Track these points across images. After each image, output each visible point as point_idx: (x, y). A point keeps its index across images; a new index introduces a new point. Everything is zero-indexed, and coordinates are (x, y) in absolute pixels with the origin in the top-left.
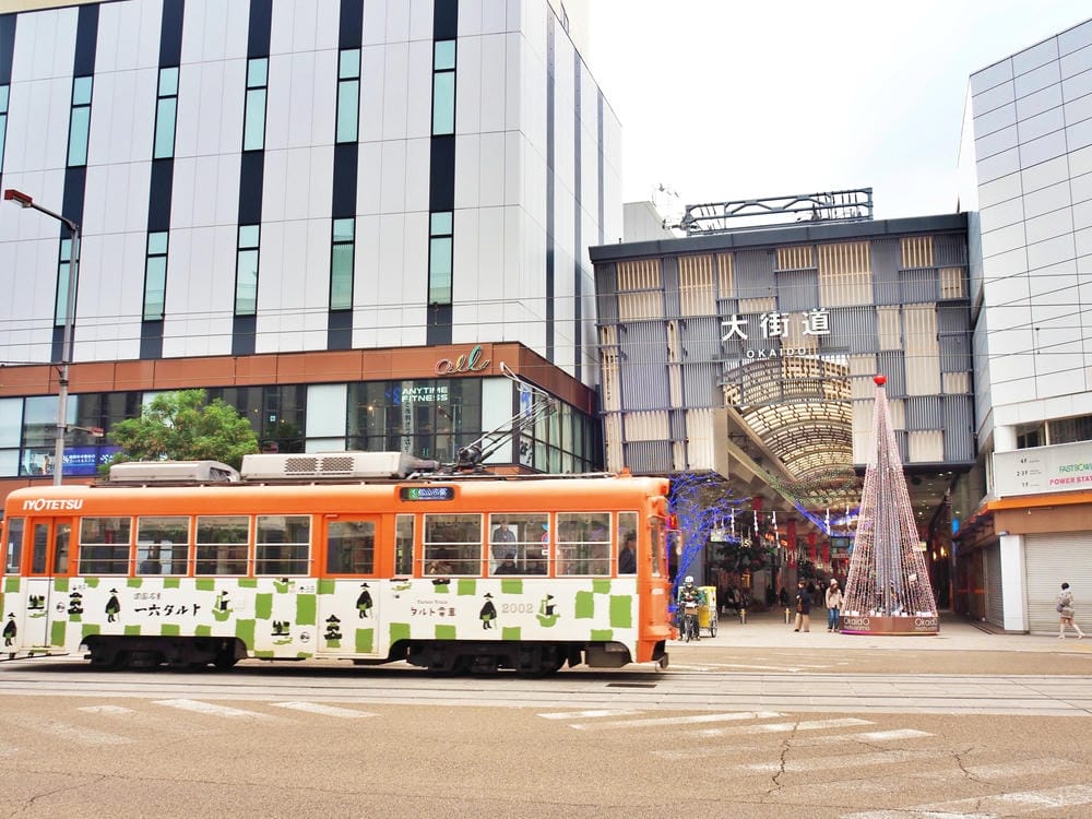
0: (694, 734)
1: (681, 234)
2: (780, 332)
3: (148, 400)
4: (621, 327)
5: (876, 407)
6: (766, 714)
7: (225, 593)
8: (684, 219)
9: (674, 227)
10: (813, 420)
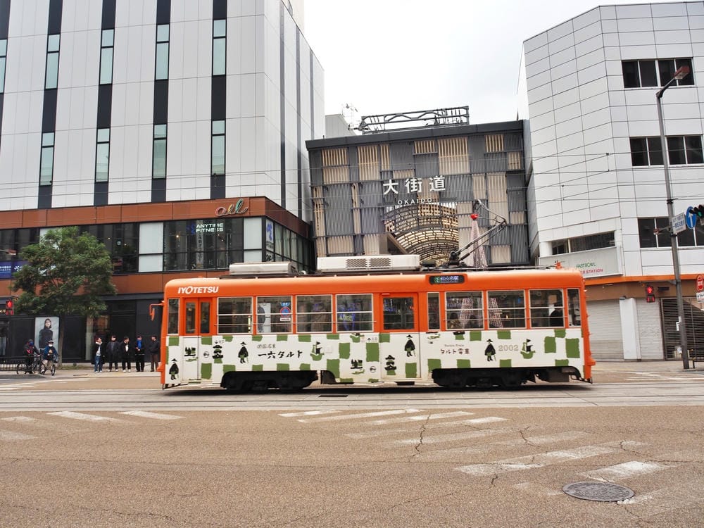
0: (370, 423)
1: (359, 133)
2: (416, 190)
3: (43, 233)
4: (325, 188)
5: (472, 233)
6: (412, 410)
7: (318, 343)
8: (361, 125)
9: (355, 129)
10: (437, 240)
